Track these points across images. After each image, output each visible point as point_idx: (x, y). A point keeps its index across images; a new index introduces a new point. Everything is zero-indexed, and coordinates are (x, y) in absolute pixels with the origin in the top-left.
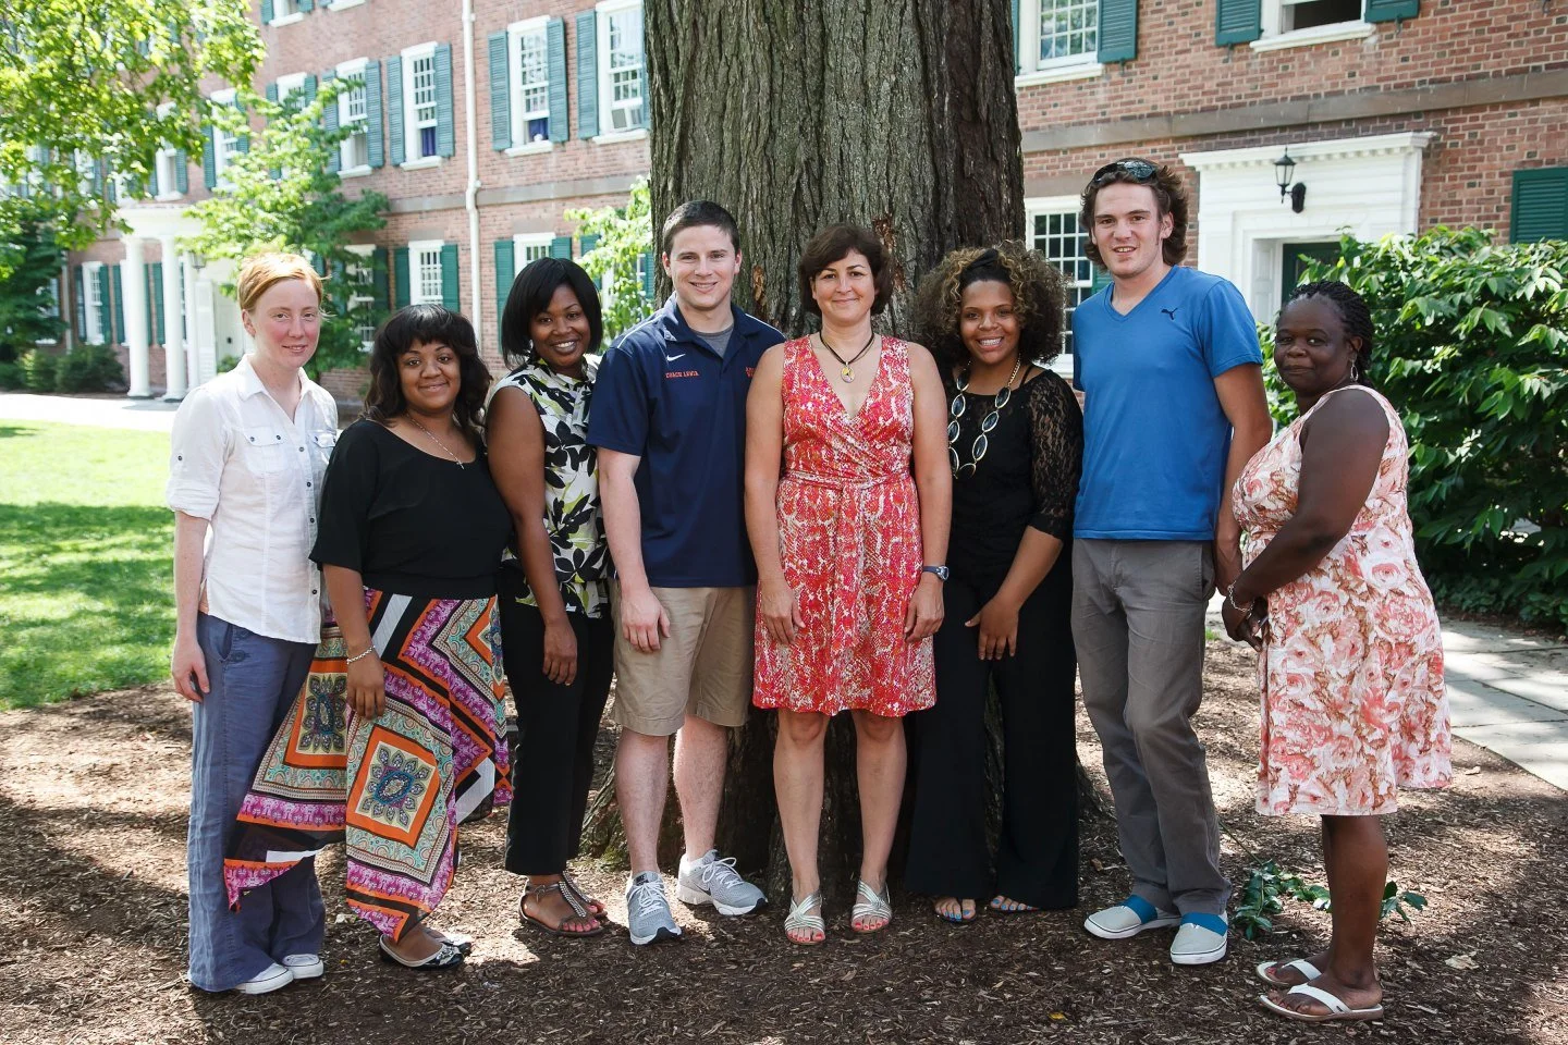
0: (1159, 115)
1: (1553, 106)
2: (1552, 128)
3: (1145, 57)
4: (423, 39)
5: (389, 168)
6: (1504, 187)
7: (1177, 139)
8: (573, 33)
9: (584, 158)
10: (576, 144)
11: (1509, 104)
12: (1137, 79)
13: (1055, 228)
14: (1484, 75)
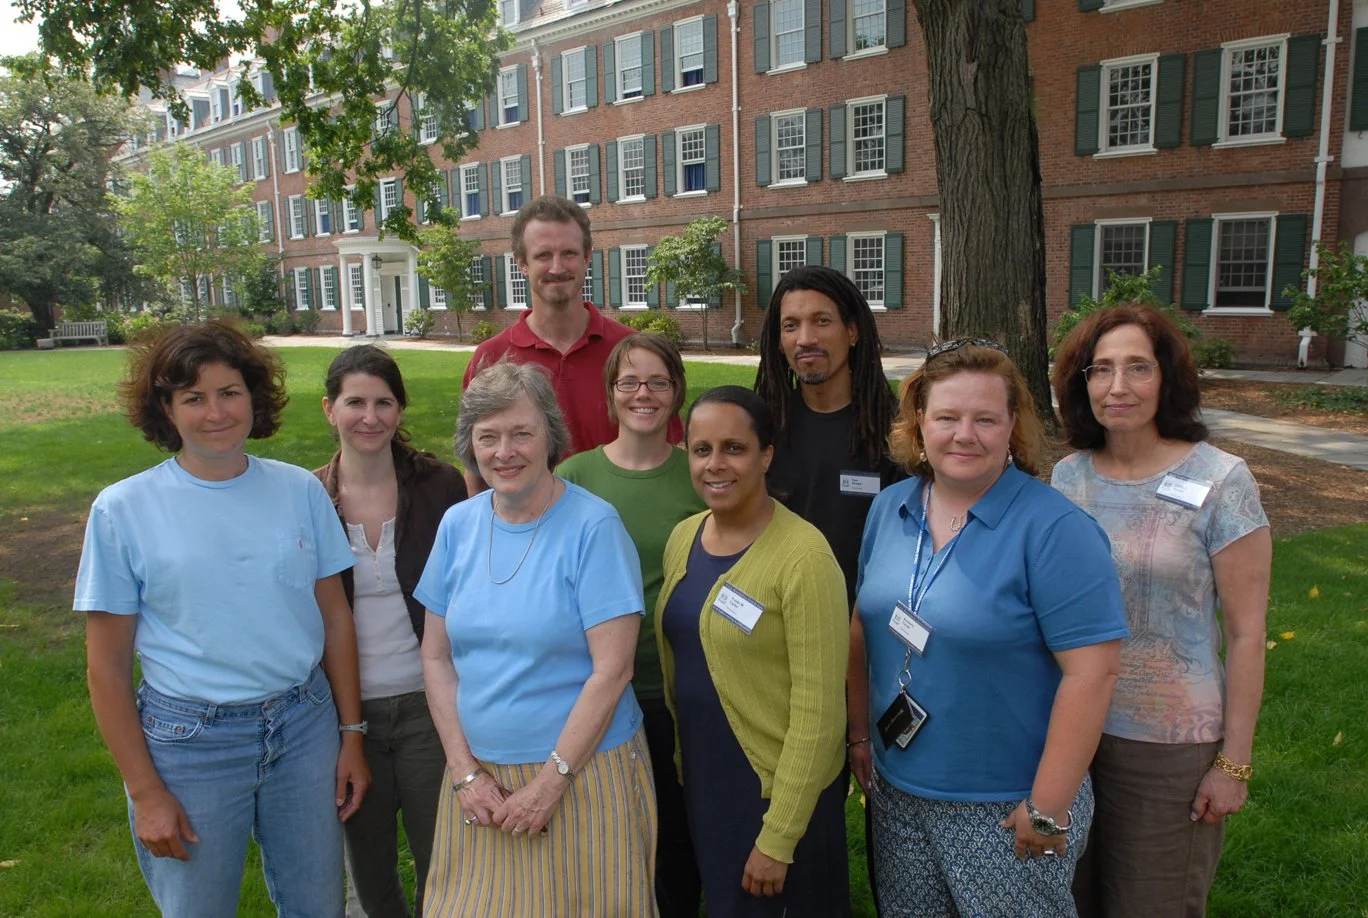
0: (915, 196)
1: (1085, 199)
2: (1085, 208)
3: (909, 171)
4: (514, 153)
5: (491, 216)
6: (1067, 231)
7: (923, 207)
8: (603, 152)
9: (610, 211)
10: (605, 204)
11: (1068, 198)
12: (904, 180)
13: (865, 245)
14: (1058, 186)
